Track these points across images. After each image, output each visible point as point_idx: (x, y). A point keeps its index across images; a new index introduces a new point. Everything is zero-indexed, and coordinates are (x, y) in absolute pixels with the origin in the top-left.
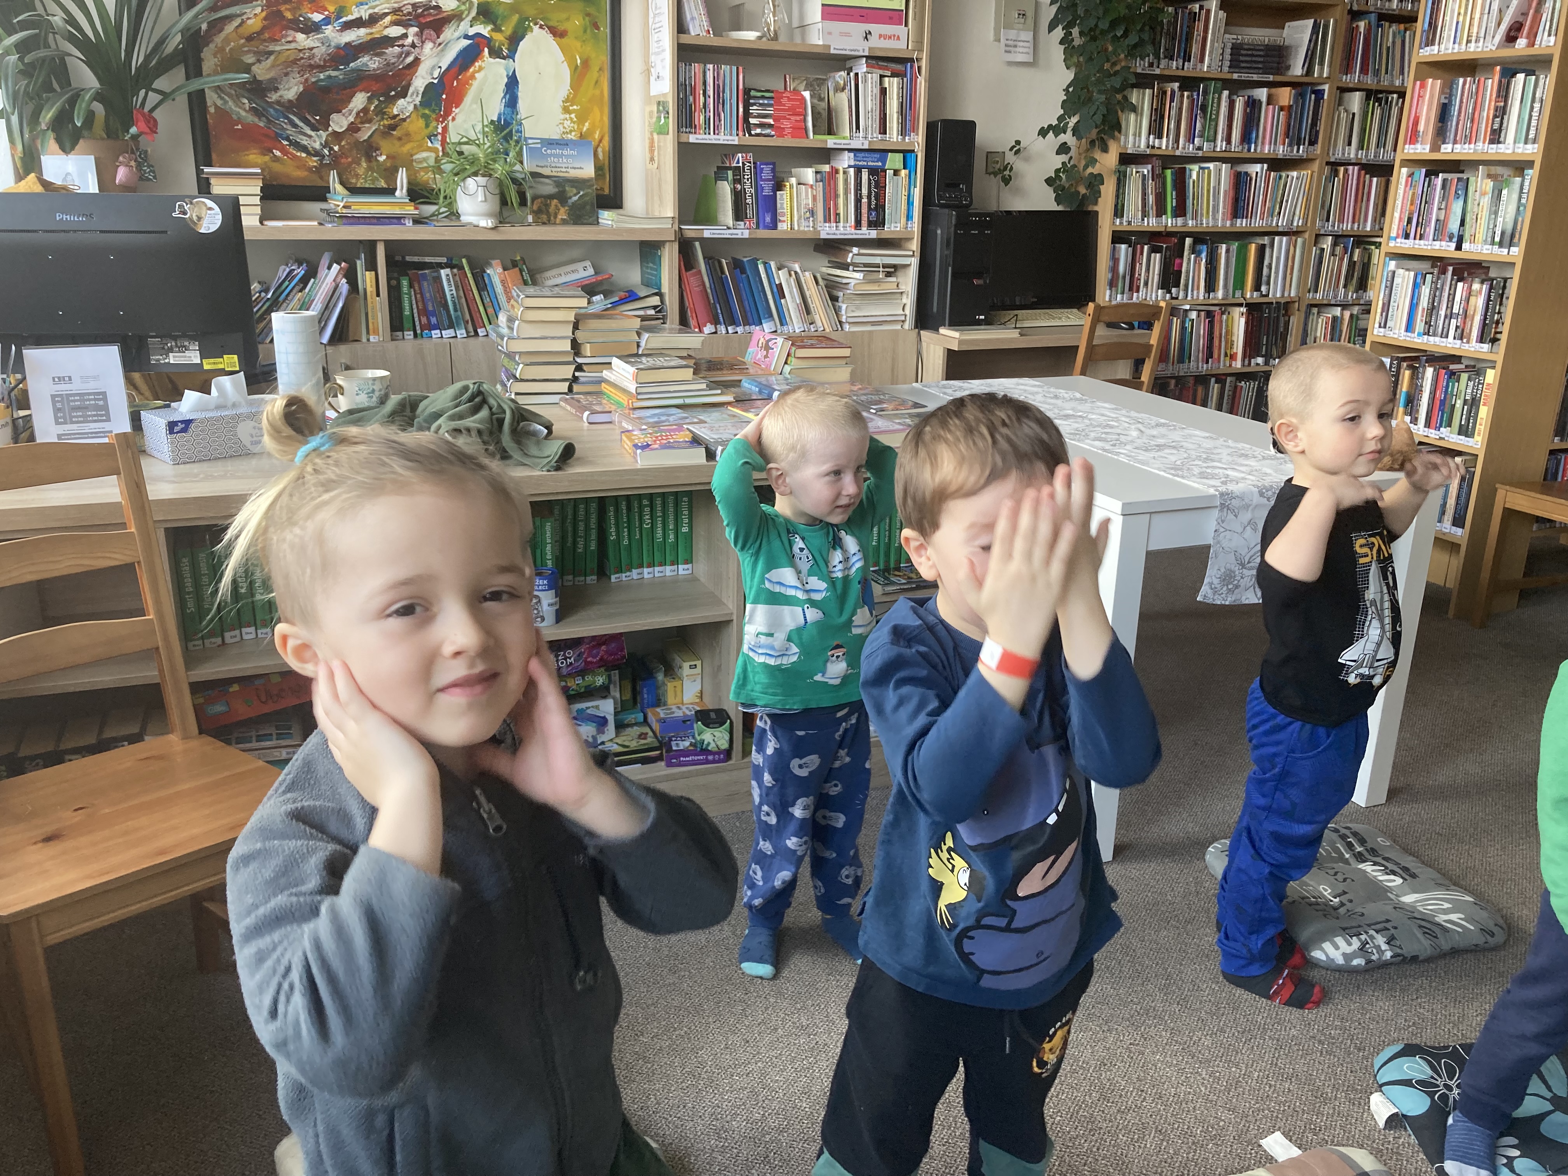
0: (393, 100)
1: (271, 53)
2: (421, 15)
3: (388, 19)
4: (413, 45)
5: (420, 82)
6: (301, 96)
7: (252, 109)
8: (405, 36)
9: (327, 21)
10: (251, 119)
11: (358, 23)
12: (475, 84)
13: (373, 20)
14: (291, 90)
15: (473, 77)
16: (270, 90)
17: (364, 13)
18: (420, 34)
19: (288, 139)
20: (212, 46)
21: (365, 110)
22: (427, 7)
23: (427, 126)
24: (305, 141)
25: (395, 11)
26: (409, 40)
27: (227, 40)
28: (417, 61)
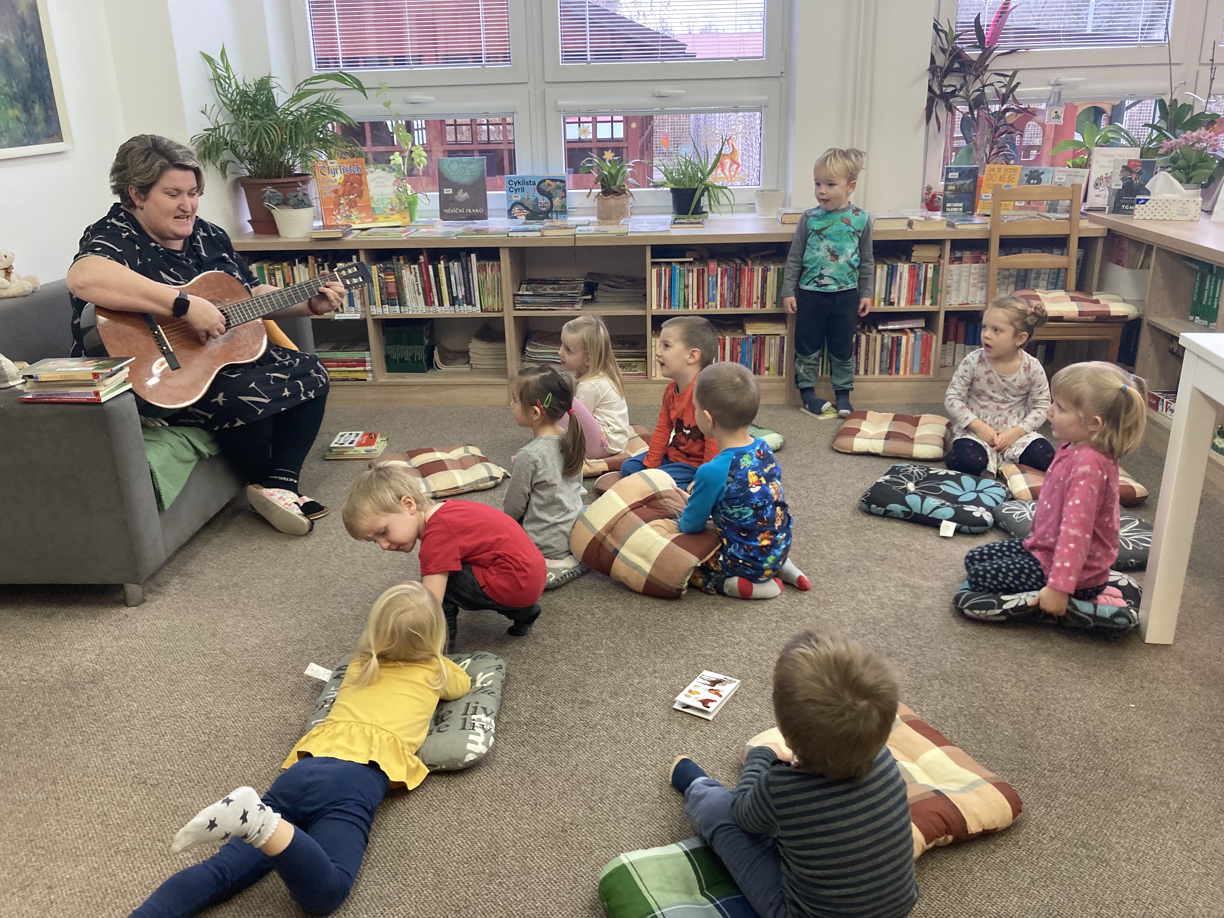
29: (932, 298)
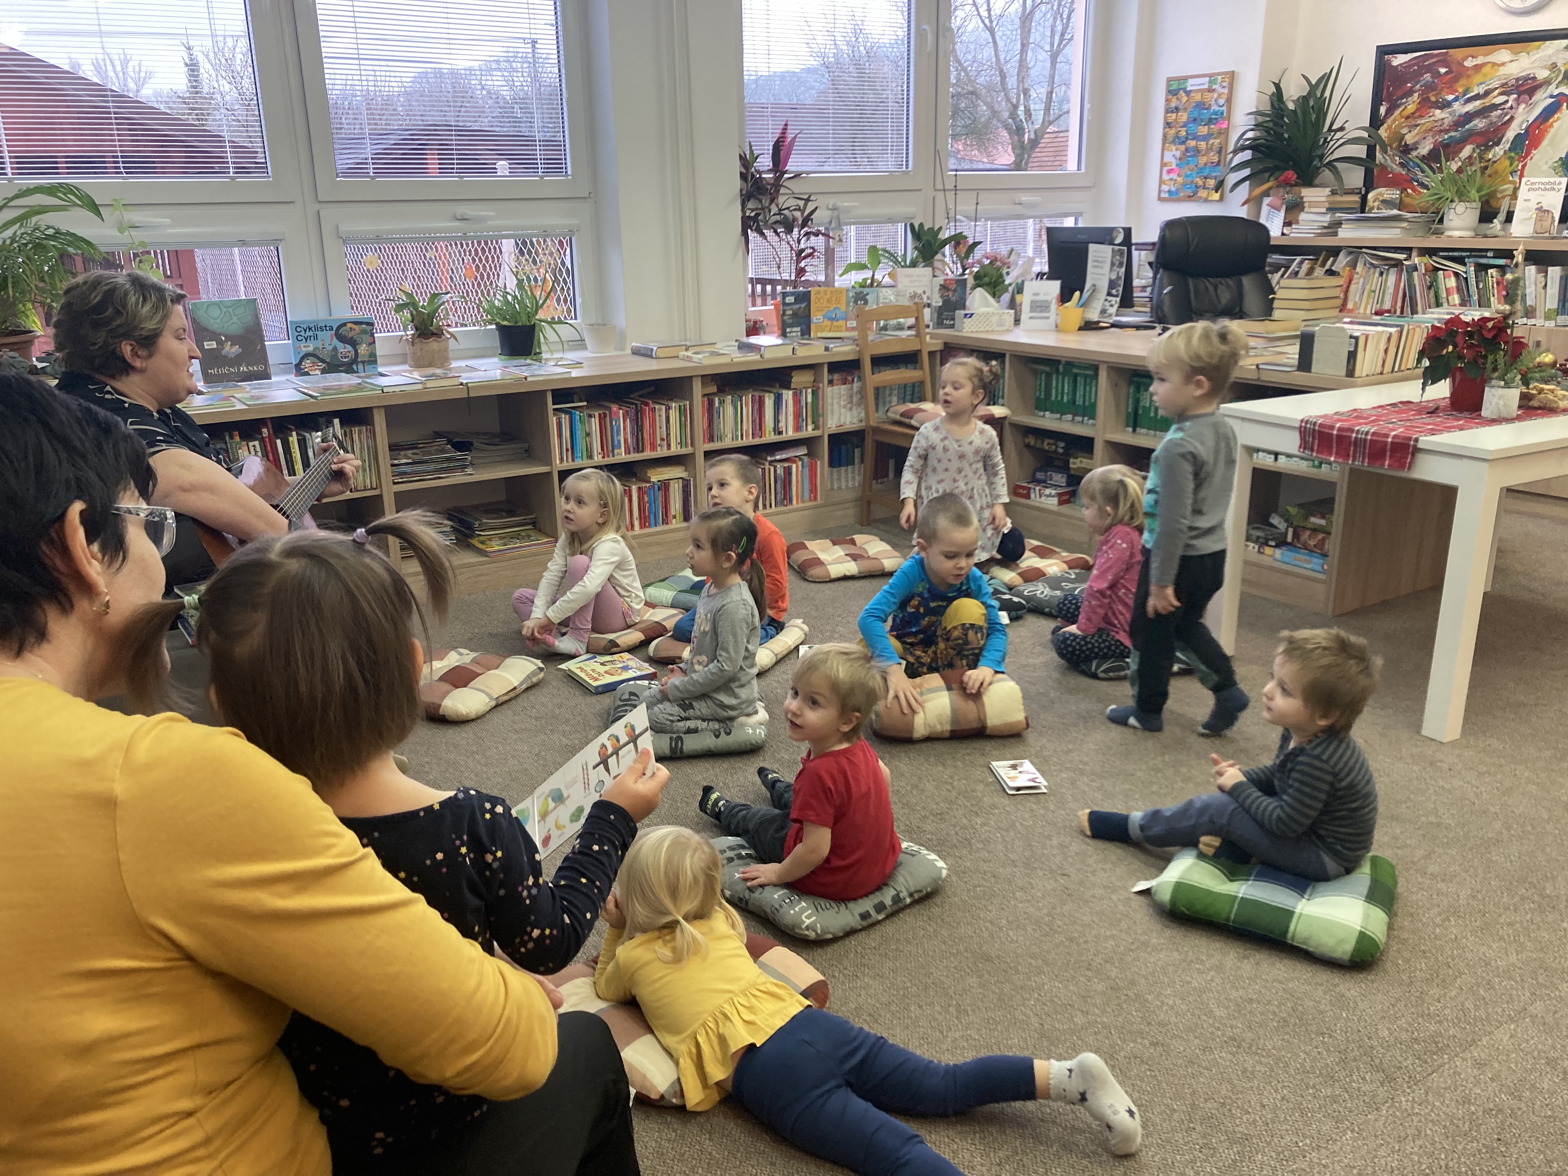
0: (1488, 148)
1: (1417, 125)
2: (1522, 85)
3: (1497, 91)
4: (1511, 108)
5: (1510, 134)
6: (1431, 151)
7: (1401, 163)
8: (1507, 101)
9: (1456, 99)
10: (1398, 169)
11: (1477, 97)
12: (1552, 131)
13: (1487, 93)
14: (1425, 149)
15: (1551, 126)
16: (1412, 149)
17: (1481, 90)
18: (1516, 100)
19: (1417, 181)
20: (1385, 125)
21: (1470, 157)
22: (1527, 79)
23: (1511, 165)
24: (1426, 181)
25: (1502, 86)
26: (1509, 105)
27: (1394, 121)
28: (1512, 118)
29: (813, 422)
